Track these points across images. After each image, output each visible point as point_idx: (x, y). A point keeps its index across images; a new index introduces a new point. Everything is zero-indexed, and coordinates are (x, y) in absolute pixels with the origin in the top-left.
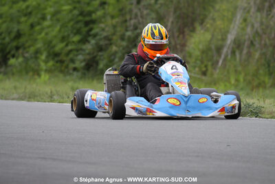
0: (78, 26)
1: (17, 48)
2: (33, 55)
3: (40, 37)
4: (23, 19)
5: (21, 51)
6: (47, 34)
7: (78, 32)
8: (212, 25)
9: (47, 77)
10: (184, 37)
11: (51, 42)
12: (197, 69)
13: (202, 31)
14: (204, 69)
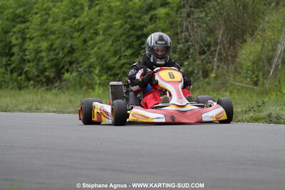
0: (131, 40)
1: (71, 63)
2: (87, 70)
3: (92, 52)
4: (76, 34)
5: (74, 66)
6: (99, 48)
7: (130, 46)
8: (262, 36)
9: (101, 90)
10: (234, 48)
11: (103, 56)
12: (248, 79)
13: (252, 43)
14: (256, 79)
